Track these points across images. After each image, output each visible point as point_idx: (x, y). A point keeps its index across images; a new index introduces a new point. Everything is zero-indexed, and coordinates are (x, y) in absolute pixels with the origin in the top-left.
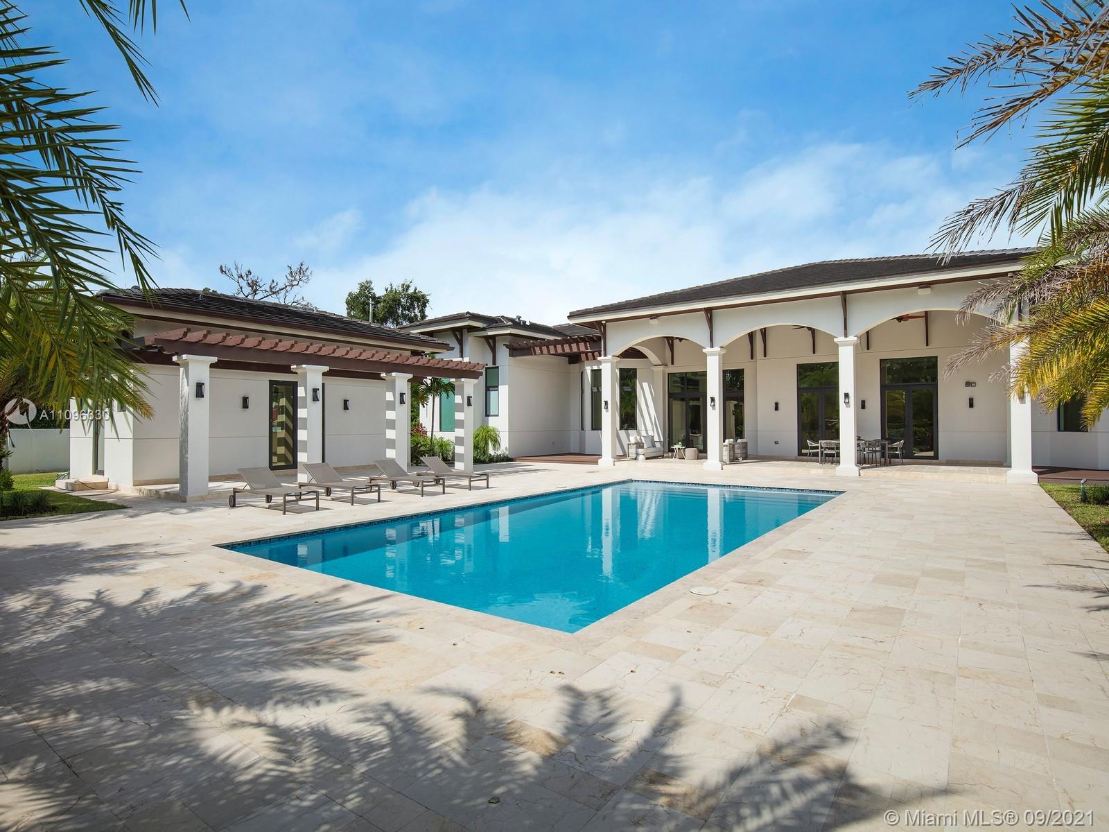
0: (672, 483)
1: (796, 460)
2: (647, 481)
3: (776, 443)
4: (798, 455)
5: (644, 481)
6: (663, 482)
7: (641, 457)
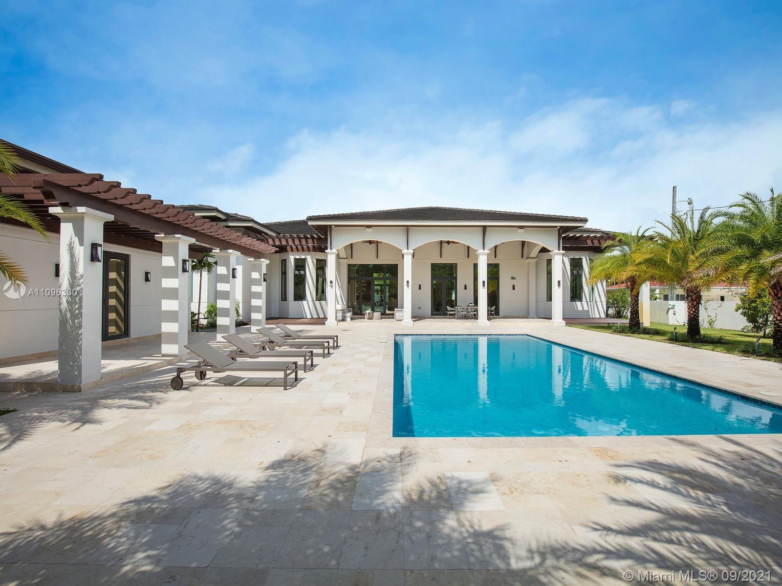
0: (423, 335)
1: (430, 318)
2: (405, 335)
3: (420, 308)
4: (432, 315)
5: (402, 335)
6: (416, 335)
7: (348, 319)
